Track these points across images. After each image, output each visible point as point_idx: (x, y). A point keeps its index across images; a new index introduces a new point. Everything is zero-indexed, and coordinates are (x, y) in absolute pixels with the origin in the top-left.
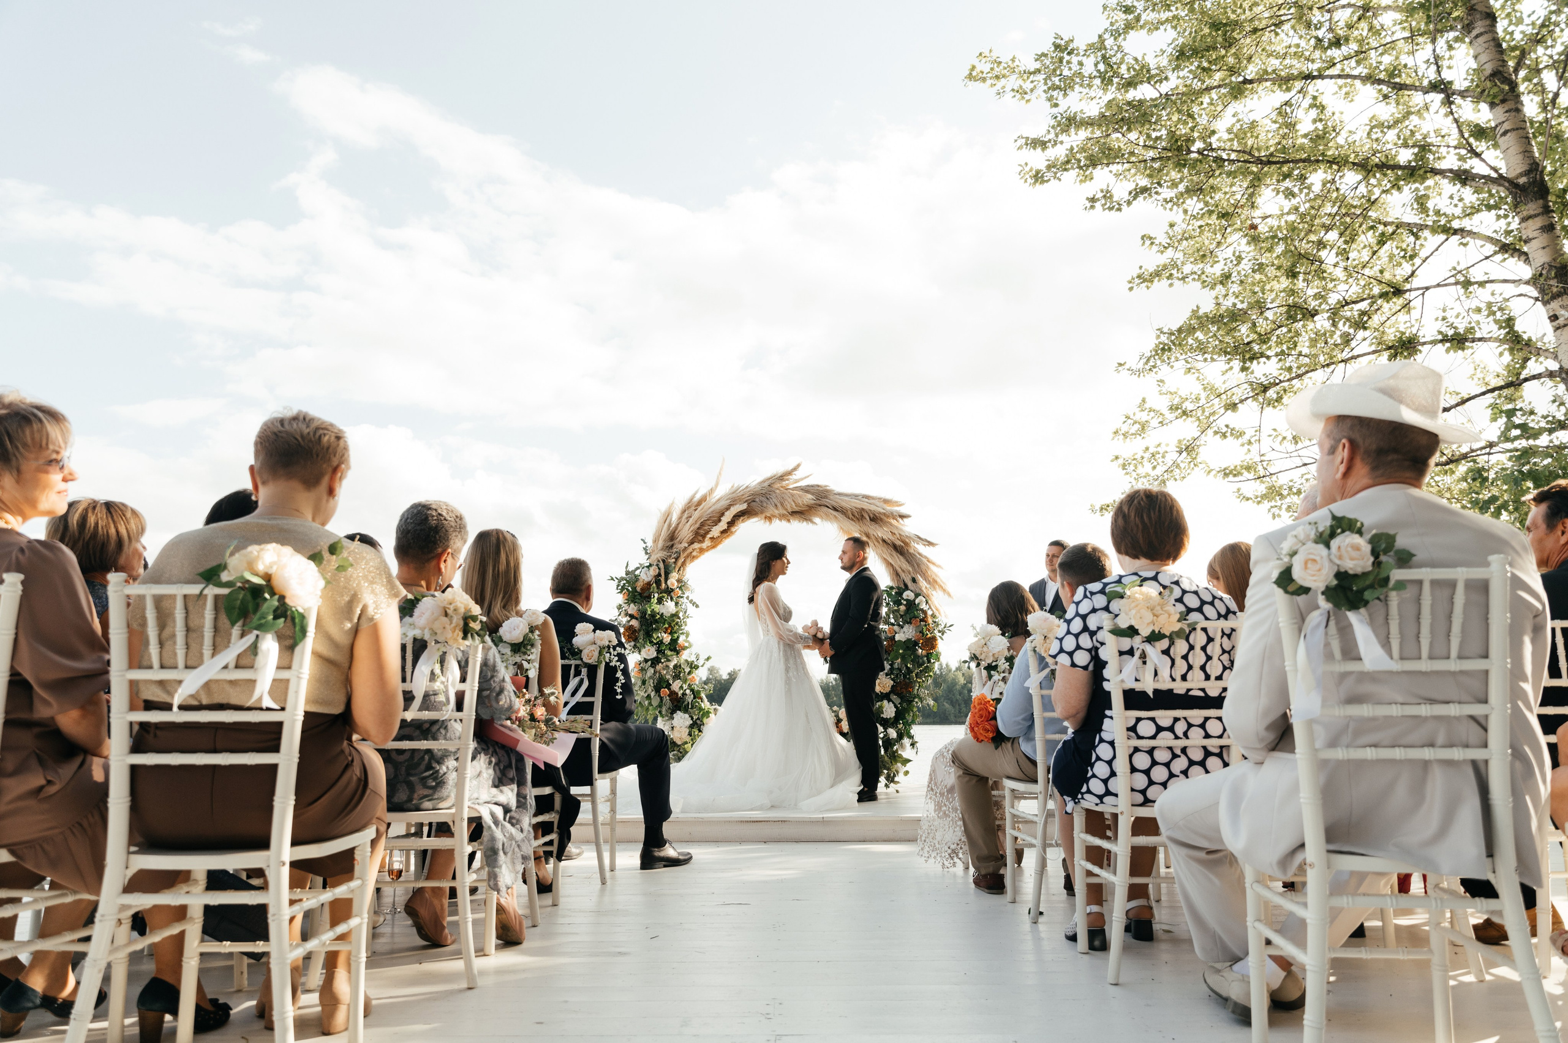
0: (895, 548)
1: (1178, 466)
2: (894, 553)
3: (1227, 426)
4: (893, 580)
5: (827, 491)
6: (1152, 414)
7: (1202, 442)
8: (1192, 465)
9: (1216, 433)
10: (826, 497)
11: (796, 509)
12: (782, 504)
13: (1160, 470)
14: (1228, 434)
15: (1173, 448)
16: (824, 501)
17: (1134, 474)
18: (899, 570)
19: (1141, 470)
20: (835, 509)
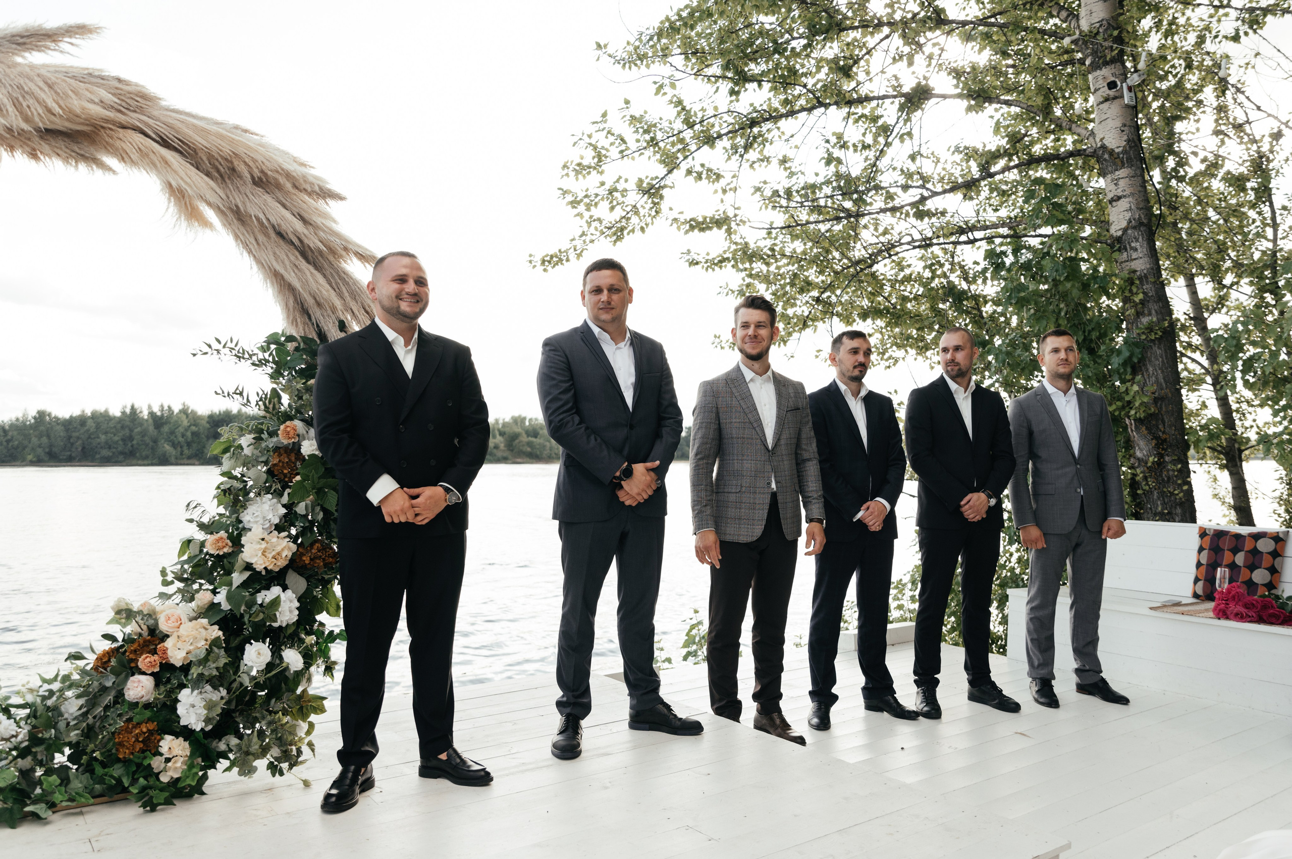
0: (305, 252)
1: (637, 213)
2: (303, 264)
3: (703, 165)
4: (294, 322)
5: (145, 96)
6: (611, 139)
7: (667, 183)
8: (653, 213)
9: (689, 172)
10: (139, 110)
11: (60, 124)
12: (16, 104)
13: (618, 213)
14: (704, 176)
15: (632, 185)
16: (133, 118)
17: (587, 215)
18: (310, 301)
19: (595, 212)
20: (165, 143)
